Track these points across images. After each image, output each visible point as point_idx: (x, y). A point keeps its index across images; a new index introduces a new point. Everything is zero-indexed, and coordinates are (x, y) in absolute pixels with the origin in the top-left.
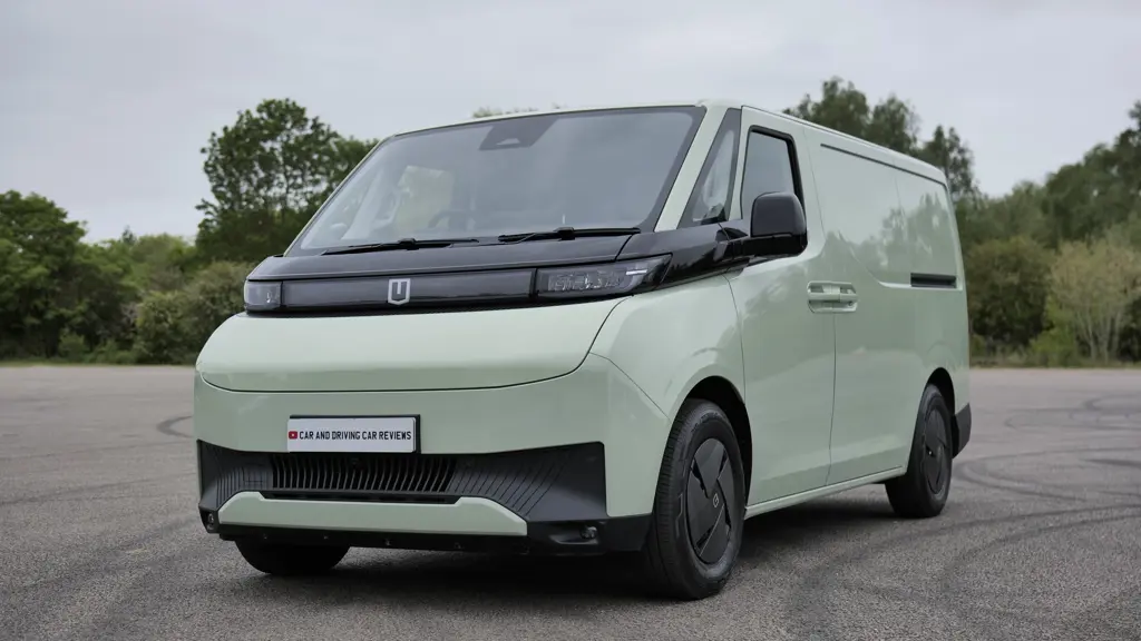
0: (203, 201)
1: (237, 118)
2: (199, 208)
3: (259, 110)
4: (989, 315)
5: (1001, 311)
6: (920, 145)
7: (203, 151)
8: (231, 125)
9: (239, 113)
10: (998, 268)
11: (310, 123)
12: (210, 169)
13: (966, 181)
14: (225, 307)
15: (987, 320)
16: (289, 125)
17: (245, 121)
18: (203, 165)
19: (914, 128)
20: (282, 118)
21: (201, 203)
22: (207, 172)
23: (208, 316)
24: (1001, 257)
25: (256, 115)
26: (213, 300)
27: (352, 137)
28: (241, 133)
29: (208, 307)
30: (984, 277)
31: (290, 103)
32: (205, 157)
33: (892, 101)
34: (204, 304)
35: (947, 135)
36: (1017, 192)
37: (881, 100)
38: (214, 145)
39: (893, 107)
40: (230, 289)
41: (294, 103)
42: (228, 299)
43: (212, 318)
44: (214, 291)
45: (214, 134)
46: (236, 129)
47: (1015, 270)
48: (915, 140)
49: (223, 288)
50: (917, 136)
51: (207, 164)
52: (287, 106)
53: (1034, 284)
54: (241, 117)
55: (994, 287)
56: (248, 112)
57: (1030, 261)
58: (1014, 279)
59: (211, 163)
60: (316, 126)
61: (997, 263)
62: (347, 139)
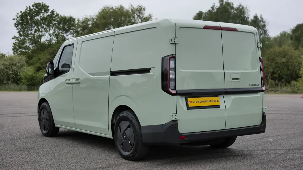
0: (14, 36)
1: (26, 8)
2: (13, 38)
3: (33, 6)
4: (275, 73)
5: (279, 72)
6: (250, 20)
7: (14, 19)
8: (23, 11)
9: (26, 7)
10: (278, 57)
11: (50, 11)
12: (16, 25)
13: (265, 32)
14: (10, 71)
15: (275, 75)
16: (43, 11)
17: (28, 9)
18: (14, 24)
19: (248, 14)
20: (41, 9)
21: (14, 37)
22: (15, 26)
23: (5, 73)
24: (279, 53)
25: (32, 8)
26: (7, 68)
27: (64, 15)
28: (27, 13)
29: (5, 70)
30: (273, 60)
31: (43, 4)
32: (15, 21)
33: (240, 6)
34: (3, 69)
35: (259, 17)
36: (281, 34)
37: (237, 5)
38: (18, 17)
39: (241, 8)
40: (13, 64)
41: (45, 4)
42: (12, 67)
43: (6, 74)
44: (7, 65)
45: (18, 14)
46: (25, 12)
47: (284, 57)
48: (248, 18)
49: (10, 64)
50: (249, 17)
51: (15, 24)
52: (43, 5)
53: (291, 62)
54: (27, 8)
55: (277, 63)
56: (29, 7)
57: (290, 54)
58: (284, 60)
59: (17, 23)
60: (53, 12)
61: (278, 54)
62: (63, 16)
